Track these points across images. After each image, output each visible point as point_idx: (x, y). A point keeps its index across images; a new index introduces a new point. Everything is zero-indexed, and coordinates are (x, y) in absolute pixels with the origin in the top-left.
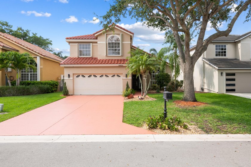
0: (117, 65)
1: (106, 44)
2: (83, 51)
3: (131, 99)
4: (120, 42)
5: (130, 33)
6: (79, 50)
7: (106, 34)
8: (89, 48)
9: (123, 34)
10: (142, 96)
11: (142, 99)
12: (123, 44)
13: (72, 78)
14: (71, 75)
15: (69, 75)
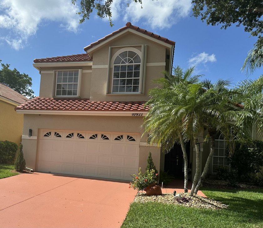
0: (129, 114)
1: (110, 69)
2: (63, 84)
3: (154, 197)
4: (141, 64)
5: (167, 41)
6: (56, 83)
7: (112, 48)
8: (76, 79)
9: (148, 46)
10: (186, 191)
11: (186, 200)
12: (147, 69)
13: (35, 138)
14: (35, 131)
15: (31, 131)
